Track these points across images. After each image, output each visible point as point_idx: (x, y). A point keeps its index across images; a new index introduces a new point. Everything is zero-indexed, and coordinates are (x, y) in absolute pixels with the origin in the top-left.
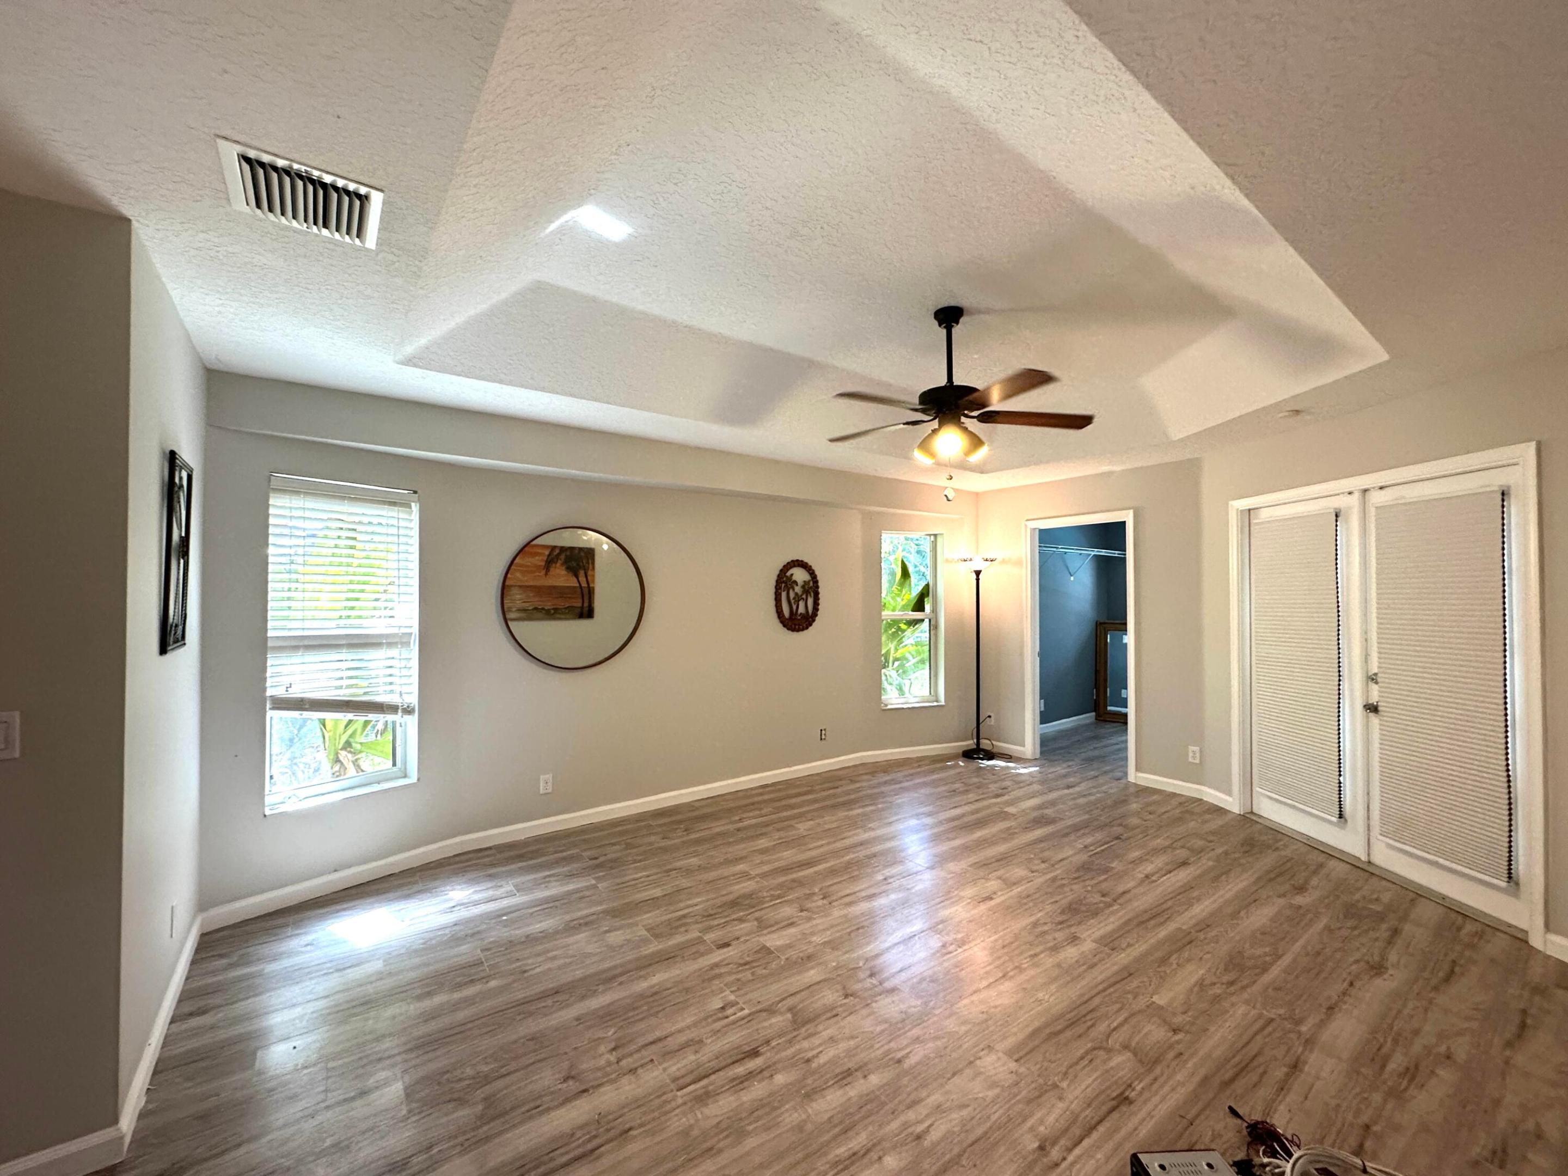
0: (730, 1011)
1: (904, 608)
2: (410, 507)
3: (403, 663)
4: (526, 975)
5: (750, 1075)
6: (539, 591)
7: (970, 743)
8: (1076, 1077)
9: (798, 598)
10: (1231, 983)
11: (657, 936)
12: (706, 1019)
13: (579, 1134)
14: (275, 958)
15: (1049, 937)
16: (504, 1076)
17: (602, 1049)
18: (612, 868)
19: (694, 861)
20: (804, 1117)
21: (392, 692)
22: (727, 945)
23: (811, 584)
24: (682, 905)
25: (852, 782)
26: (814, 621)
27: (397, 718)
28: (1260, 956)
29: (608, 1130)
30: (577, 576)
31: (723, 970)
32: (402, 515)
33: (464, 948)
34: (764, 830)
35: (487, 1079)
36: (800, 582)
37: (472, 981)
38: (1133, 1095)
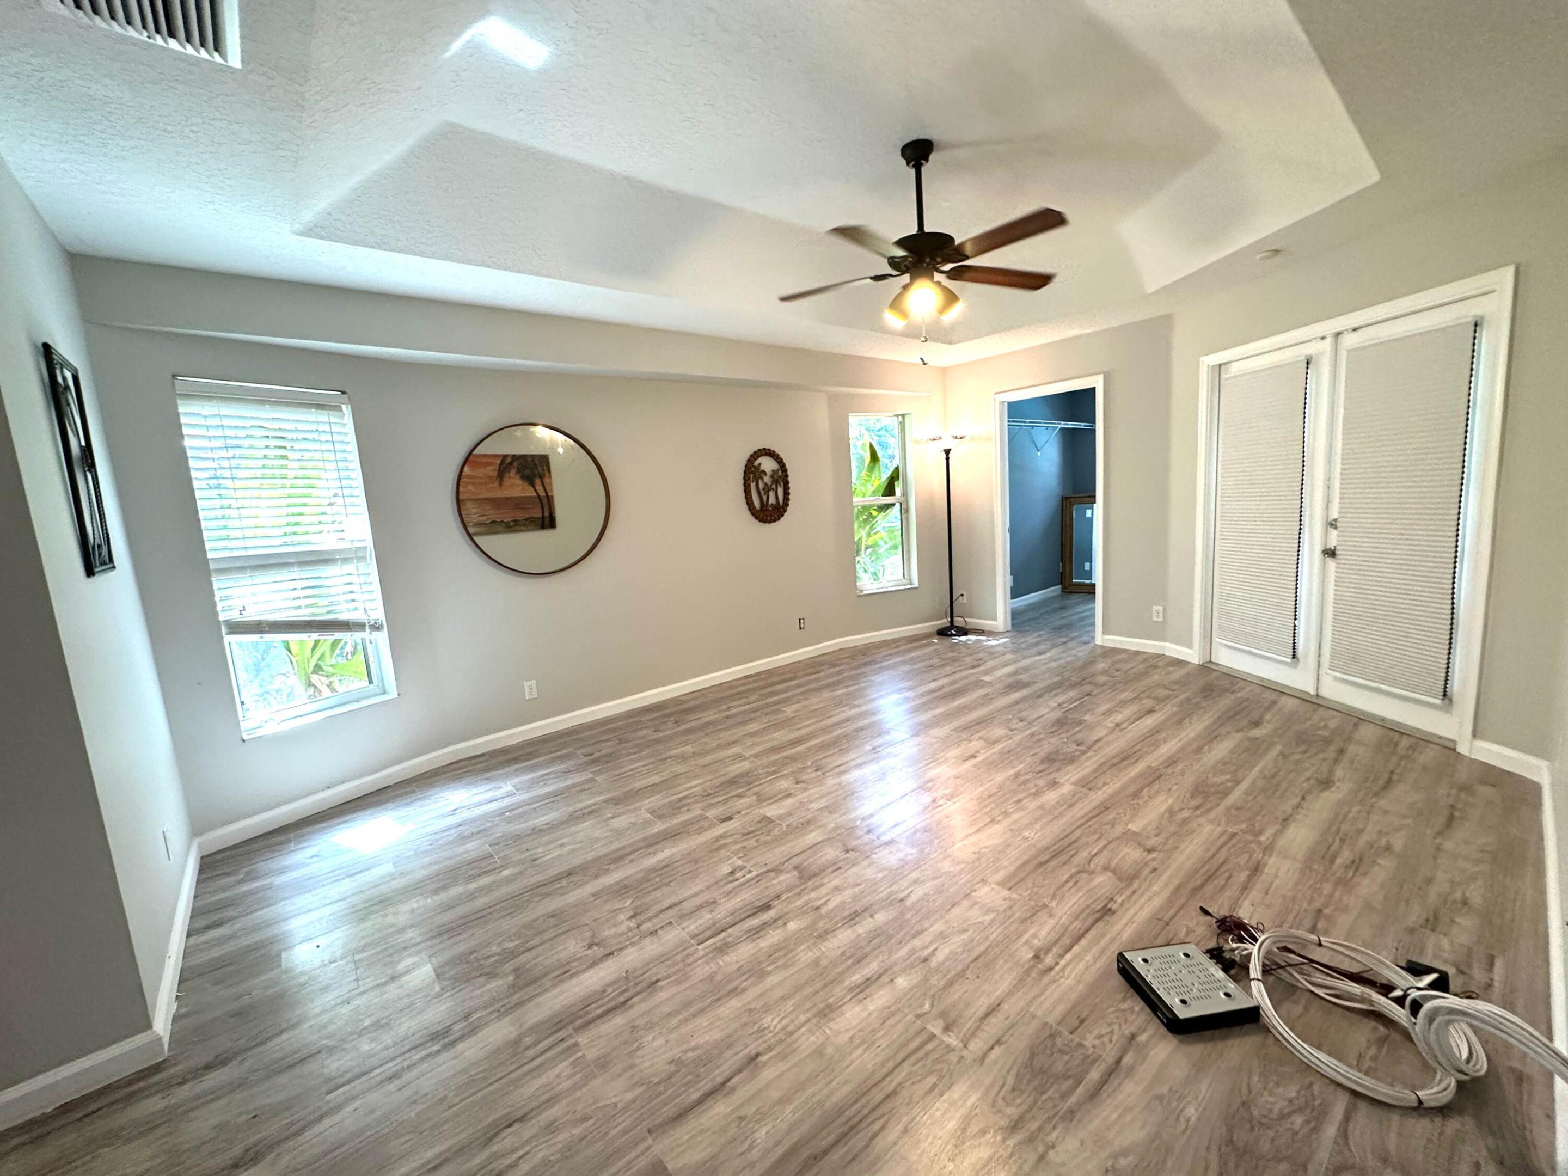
0: (738, 875)
1: (874, 493)
2: (341, 410)
3: (362, 579)
4: (537, 862)
5: (765, 926)
6: (497, 503)
7: (945, 622)
8: (1063, 897)
9: (767, 489)
10: (1198, 808)
11: (660, 817)
12: (716, 883)
13: (610, 990)
14: (283, 871)
15: (1032, 785)
16: (528, 950)
17: (622, 917)
18: (608, 762)
19: (689, 749)
20: (818, 954)
21: (356, 609)
22: (730, 818)
23: (780, 473)
24: (681, 788)
25: (833, 666)
26: (785, 511)
27: (366, 634)
28: (1222, 783)
29: (636, 984)
30: (533, 485)
31: (728, 840)
32: (333, 420)
33: (470, 846)
34: (753, 715)
35: (513, 954)
36: (768, 471)
37: (485, 872)
38: (1114, 907)
